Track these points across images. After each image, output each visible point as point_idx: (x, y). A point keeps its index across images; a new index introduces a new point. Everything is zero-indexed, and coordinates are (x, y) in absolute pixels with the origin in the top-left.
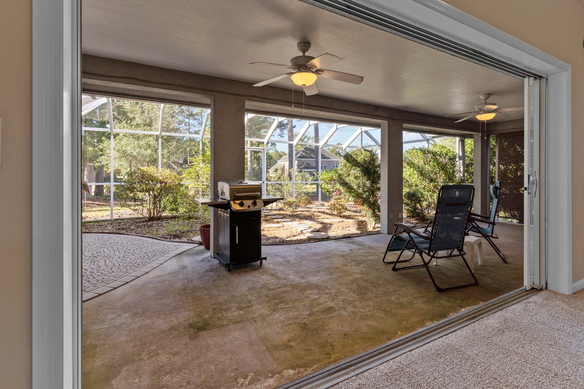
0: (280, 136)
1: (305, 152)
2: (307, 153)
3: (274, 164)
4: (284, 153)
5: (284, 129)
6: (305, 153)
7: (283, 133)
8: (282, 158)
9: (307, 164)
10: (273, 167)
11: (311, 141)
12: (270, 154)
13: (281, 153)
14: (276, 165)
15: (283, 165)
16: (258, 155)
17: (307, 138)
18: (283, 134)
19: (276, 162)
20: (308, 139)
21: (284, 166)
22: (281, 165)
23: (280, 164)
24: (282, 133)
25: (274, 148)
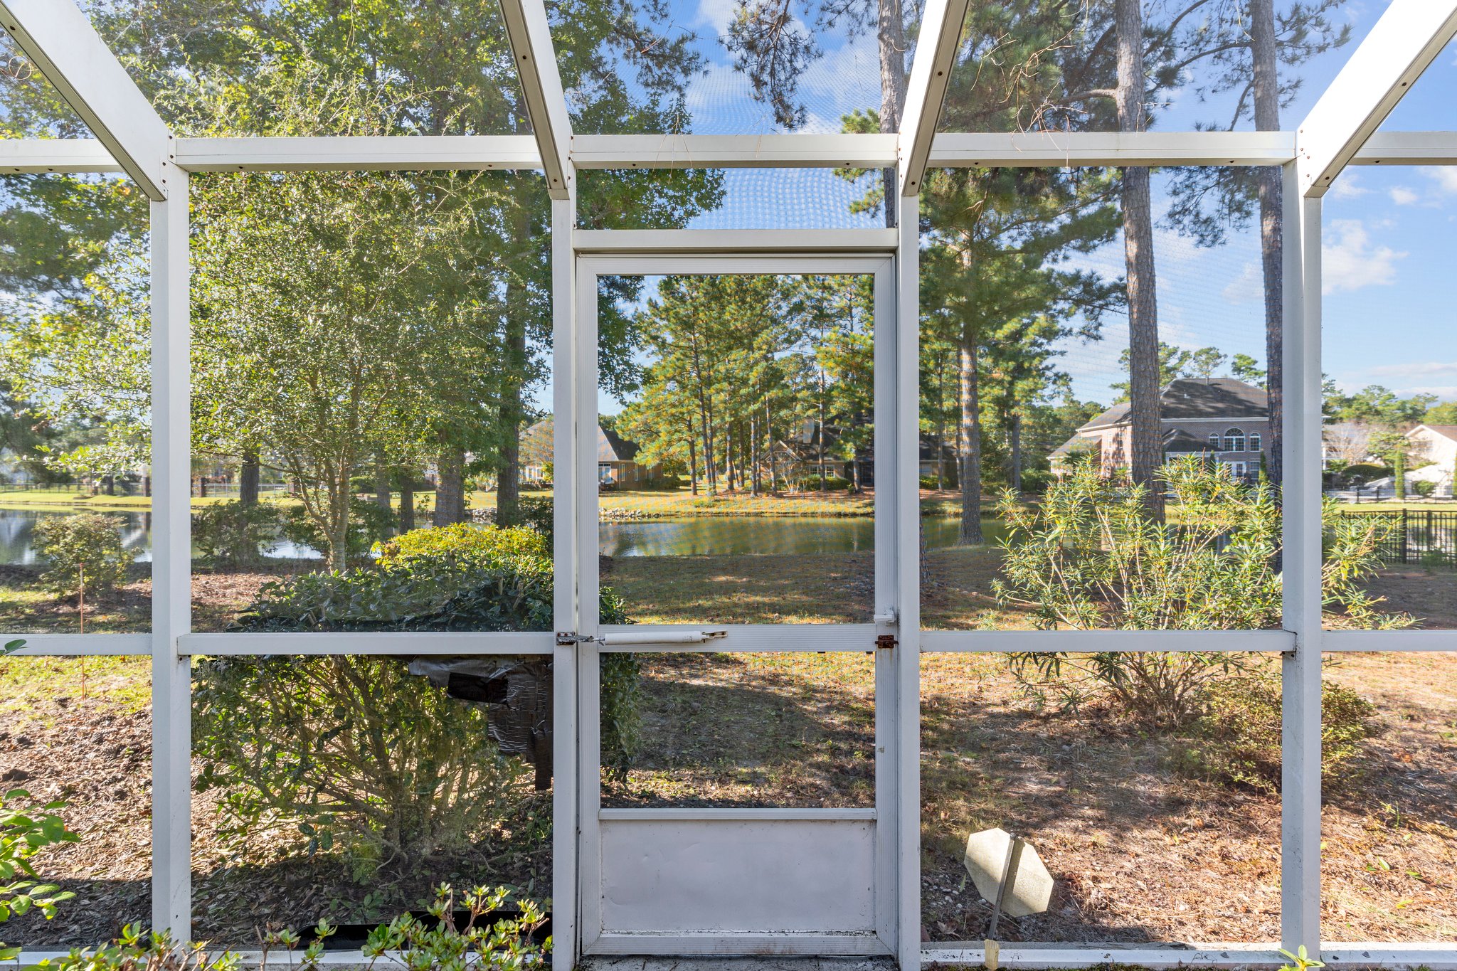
0: (1084, 337)
1: (1174, 396)
2: (1180, 400)
3: (1066, 439)
4: (1096, 405)
5: (1101, 307)
6: (1172, 400)
7: (1100, 325)
8: (1092, 421)
9: (1182, 433)
10: (1061, 448)
11: (1193, 364)
12: (1055, 412)
13: (1087, 407)
14: (1073, 440)
15: (1096, 441)
16: (1013, 411)
17: (1179, 354)
18: (1096, 329)
19: (1074, 433)
20: (1181, 360)
21: (1099, 445)
22: (1088, 442)
23: (1085, 439)
24: (1093, 324)
25: (1064, 389)
